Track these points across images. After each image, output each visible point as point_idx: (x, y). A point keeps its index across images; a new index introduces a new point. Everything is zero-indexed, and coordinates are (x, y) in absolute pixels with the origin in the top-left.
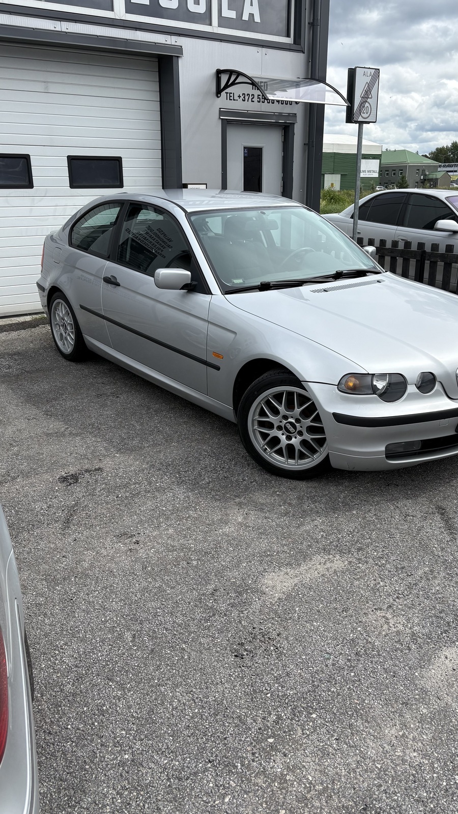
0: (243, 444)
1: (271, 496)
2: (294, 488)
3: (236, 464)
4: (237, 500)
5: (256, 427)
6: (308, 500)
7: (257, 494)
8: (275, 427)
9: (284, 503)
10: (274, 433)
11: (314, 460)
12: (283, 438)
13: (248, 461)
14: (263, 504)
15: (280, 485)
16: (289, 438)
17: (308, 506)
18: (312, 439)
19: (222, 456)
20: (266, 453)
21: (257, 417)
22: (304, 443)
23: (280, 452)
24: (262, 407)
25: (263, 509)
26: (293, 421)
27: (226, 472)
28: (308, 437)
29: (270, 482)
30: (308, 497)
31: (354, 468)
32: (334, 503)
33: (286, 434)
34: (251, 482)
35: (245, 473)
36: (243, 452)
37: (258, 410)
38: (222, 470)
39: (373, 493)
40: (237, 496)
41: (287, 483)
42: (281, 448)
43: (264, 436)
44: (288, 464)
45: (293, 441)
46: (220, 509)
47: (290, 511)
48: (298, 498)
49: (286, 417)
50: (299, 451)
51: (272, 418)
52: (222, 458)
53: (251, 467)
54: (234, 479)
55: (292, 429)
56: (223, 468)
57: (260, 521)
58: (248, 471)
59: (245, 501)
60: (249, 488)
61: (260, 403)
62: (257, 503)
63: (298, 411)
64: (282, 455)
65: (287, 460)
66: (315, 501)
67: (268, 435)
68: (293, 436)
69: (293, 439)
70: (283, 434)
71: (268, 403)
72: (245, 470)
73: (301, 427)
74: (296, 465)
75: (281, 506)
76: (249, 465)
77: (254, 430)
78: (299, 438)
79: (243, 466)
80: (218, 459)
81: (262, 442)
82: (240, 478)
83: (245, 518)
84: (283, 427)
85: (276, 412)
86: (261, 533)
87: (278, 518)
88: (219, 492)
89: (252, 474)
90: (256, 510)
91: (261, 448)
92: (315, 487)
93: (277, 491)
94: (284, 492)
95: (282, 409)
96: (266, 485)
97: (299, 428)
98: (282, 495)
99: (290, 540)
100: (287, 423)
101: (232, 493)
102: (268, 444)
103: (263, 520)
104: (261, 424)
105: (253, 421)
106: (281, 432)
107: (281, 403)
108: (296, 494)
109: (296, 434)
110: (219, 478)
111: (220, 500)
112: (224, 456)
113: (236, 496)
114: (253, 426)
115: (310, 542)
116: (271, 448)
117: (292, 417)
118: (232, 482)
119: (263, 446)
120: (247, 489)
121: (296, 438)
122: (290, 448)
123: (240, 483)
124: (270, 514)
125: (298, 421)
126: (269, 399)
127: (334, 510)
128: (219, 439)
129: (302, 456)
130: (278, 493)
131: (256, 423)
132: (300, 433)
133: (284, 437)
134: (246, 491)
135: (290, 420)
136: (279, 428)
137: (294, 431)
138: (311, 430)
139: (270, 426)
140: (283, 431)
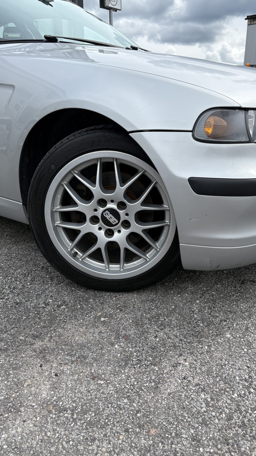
0: (41, 251)
1: (93, 326)
2: (125, 307)
3: (33, 280)
4: (38, 344)
5: (58, 222)
6: (150, 324)
7: (69, 327)
8: (88, 218)
9: (117, 338)
10: (87, 228)
11: (146, 262)
12: (101, 234)
13: (51, 273)
14: (82, 346)
15: (102, 303)
16: (109, 233)
17: (156, 337)
18: (144, 231)
19: (12, 271)
20: (77, 260)
21: (58, 208)
22: (132, 238)
23: (97, 256)
24: (65, 192)
25: (85, 358)
26: (114, 206)
27: (19, 294)
28: (137, 228)
29: (87, 300)
30: (149, 320)
31: (218, 267)
32: (190, 323)
33: (104, 228)
34: (59, 306)
35: (47, 292)
36: (42, 261)
37: (59, 196)
38: (11, 292)
39: (232, 298)
40: (37, 337)
41: (112, 299)
42: (99, 250)
43: (72, 234)
44: (110, 271)
45: (117, 237)
46: (6, 371)
47: (131, 353)
48: (137, 323)
49: (102, 202)
50: (126, 250)
51: (82, 206)
52: (13, 274)
53: (55, 281)
54: (30, 305)
55: (113, 220)
56: (14, 288)
57: (83, 389)
58: (52, 288)
59: (51, 345)
60: (56, 317)
61: (60, 184)
62: (73, 346)
63: (120, 190)
64: (101, 260)
65: (108, 265)
66: (162, 324)
67: (78, 232)
68: (115, 229)
69: (116, 234)
70: (100, 229)
71: (74, 183)
72: (47, 287)
73: (127, 215)
74: (120, 272)
75: (113, 344)
76: (52, 279)
77: (55, 228)
78: (125, 232)
79: (44, 282)
80: (7, 276)
81: (70, 245)
82: (41, 301)
83: (54, 387)
84: (100, 217)
85: (87, 196)
86: (90, 424)
87: (115, 374)
88: (6, 332)
89: (58, 292)
90: (72, 362)
91: (69, 253)
92: (153, 300)
93: (100, 317)
94: (111, 316)
95: (96, 190)
96: (82, 308)
97: (123, 217)
98: (110, 322)
99: (153, 432)
100: (105, 211)
101: (27, 331)
102: (78, 246)
103: (89, 383)
104: (66, 217)
105: (53, 213)
106: (97, 226)
107: (94, 182)
108: (130, 315)
109: (119, 227)
110: (7, 306)
111: (6, 350)
112: (15, 270)
113: (35, 337)
114: (53, 220)
115: (194, 428)
116: (84, 251)
117: (112, 201)
118: (27, 310)
119: (72, 250)
120: (52, 319)
121: (119, 231)
122: (112, 247)
123: (41, 310)
124: (99, 367)
125: (122, 205)
126: (75, 177)
127: (198, 335)
128: (9, 249)
129: (130, 257)
130: (102, 319)
131: (57, 216)
132: (126, 224)
133: (102, 232)
134: (51, 322)
135: (110, 205)
136: (94, 220)
137: (117, 221)
138: (141, 217)
139: (80, 218)
140: (101, 224)
